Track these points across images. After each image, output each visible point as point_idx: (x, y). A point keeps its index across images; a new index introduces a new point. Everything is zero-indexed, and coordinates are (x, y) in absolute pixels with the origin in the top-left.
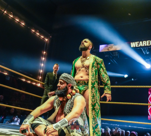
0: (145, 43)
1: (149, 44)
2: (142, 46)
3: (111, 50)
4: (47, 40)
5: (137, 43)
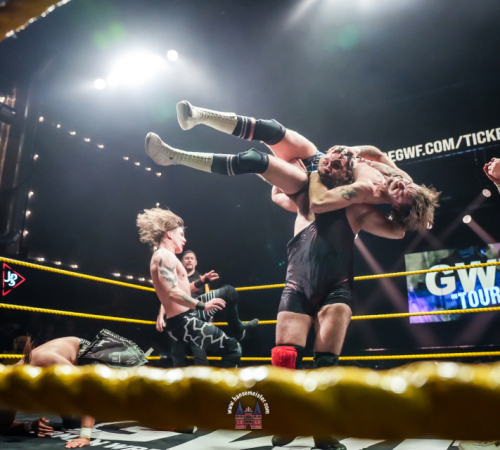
4: (159, 174)
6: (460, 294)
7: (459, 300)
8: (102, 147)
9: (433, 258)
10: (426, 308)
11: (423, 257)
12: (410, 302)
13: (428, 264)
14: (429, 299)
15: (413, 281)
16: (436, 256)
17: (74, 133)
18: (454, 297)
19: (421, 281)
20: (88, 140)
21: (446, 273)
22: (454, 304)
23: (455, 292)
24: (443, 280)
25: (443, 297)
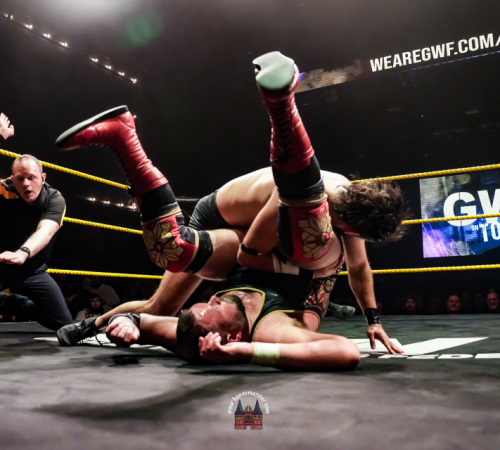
0: (407, 56)
1: (418, 58)
2: (401, 64)
3: (318, 86)
4: (134, 81)
5: (385, 58)
6: (481, 226)
7: (479, 232)
8: (66, 45)
9: (452, 184)
10: (442, 241)
11: (441, 183)
12: (424, 234)
13: (446, 190)
14: (445, 231)
15: (428, 209)
16: (456, 181)
17: (31, 27)
18: (475, 228)
19: (437, 210)
20: (49, 36)
21: (466, 201)
22: (474, 236)
23: (476, 223)
24: (463, 210)
25: (462, 228)
